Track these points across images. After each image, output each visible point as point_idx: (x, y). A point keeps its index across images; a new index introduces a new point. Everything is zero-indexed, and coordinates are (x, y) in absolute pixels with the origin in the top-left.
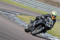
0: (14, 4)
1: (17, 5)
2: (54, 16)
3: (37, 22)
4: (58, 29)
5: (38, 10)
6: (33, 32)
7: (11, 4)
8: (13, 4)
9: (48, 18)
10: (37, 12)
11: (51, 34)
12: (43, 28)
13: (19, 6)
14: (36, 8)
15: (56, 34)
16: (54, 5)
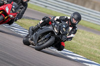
4: (83, 42)
5: (49, 10)
10: (48, 13)
11: (71, 50)
14: (46, 6)
15: (81, 50)
16: (76, 2)
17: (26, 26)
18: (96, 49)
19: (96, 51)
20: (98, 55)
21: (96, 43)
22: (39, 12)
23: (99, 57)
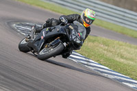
0: (45, 8)
1: (51, 9)
2: (88, 19)
3: (50, 30)
6: (42, 53)
7: (37, 7)
8: (42, 7)
9: (75, 22)
11: (129, 75)
12: (65, 44)
13: (55, 11)
16: (135, 8)
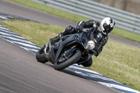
5: (51, 8)
10: (48, 12)
17: (18, 30)
18: (116, 62)
19: (116, 65)
20: (118, 71)
21: (116, 53)
22: (36, 10)
23: (120, 74)
